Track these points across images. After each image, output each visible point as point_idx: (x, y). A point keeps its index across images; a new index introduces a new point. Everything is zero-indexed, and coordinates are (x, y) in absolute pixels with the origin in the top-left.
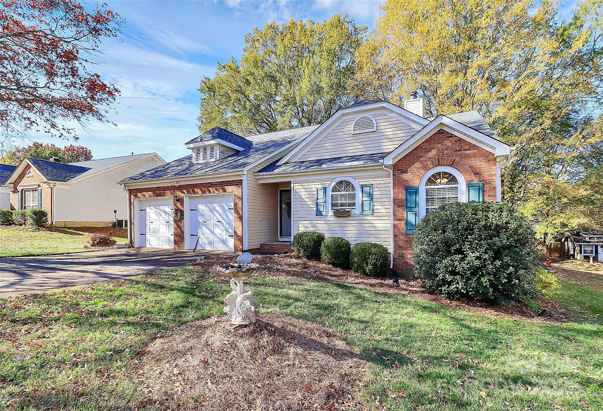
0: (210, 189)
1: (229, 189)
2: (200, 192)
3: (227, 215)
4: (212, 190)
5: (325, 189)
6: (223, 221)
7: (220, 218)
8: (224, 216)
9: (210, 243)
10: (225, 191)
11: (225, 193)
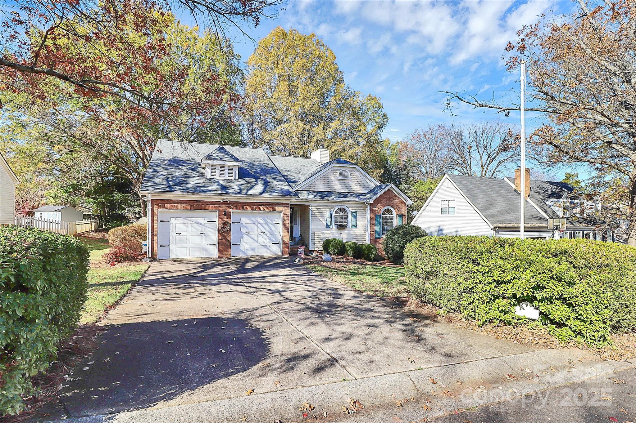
0: (260, 207)
1: (278, 209)
2: (250, 209)
3: (270, 228)
4: (262, 209)
5: (330, 211)
6: (266, 232)
7: (264, 230)
8: (268, 229)
9: (253, 250)
10: (274, 210)
11: (275, 212)
